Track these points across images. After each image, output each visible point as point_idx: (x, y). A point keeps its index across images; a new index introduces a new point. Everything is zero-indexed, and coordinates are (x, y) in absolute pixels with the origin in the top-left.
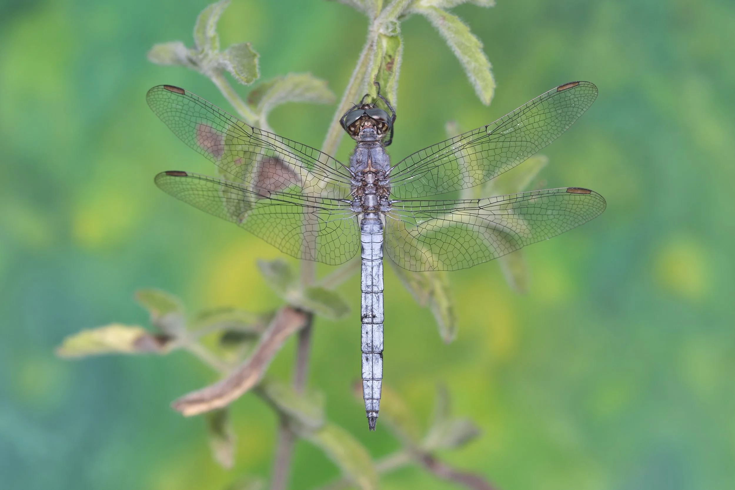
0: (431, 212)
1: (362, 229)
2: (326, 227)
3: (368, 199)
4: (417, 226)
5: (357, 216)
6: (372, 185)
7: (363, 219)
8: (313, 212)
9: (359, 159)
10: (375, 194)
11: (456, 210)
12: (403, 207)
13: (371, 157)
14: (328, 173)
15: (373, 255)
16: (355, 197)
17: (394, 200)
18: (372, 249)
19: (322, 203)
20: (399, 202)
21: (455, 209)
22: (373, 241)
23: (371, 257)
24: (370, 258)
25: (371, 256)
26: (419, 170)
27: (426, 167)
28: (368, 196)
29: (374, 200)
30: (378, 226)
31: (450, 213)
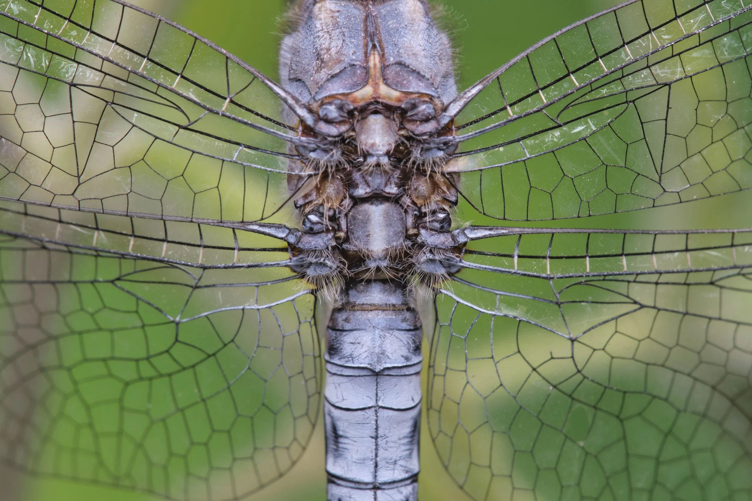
0: (631, 278)
1: (333, 350)
2: (177, 340)
3: (366, 221)
4: (573, 341)
5: (313, 292)
6: (385, 160)
7: (339, 305)
8: (118, 279)
9: (328, 50)
10: (396, 200)
11: (736, 271)
12: (511, 256)
13: (380, 42)
14: (194, 112)
15: (380, 464)
16: (309, 213)
17: (474, 227)
18: (376, 438)
19: (162, 236)
20: (499, 235)
21: (735, 267)
22: (380, 404)
23: (372, 469)
24: (368, 478)
25: (371, 464)
26: (588, 97)
27: (617, 88)
28: (367, 207)
29: (389, 225)
30: (405, 337)
31: (712, 283)
